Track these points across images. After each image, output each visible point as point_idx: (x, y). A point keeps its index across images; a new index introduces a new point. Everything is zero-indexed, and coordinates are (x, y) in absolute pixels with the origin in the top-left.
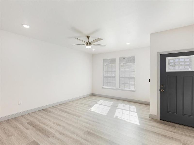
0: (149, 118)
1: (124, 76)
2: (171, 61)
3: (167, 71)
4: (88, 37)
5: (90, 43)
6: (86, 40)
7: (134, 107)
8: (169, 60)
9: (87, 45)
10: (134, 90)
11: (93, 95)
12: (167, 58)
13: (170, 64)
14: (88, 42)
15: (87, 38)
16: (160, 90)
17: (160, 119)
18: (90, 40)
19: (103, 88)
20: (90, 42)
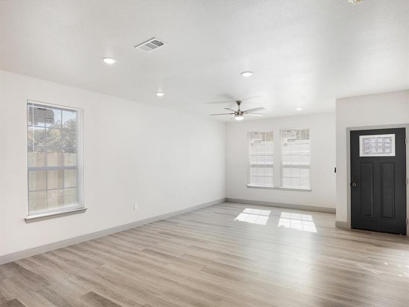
0: (335, 227)
1: (288, 163)
2: (366, 141)
3: (360, 156)
4: (239, 103)
5: (242, 112)
6: (236, 108)
7: (310, 216)
8: (364, 139)
9: (238, 116)
10: (310, 189)
11: (227, 201)
12: (360, 136)
13: (365, 146)
14: (239, 110)
15: (236, 104)
16: (351, 184)
17: (352, 228)
18: (242, 108)
19: (248, 187)
20: (241, 110)
